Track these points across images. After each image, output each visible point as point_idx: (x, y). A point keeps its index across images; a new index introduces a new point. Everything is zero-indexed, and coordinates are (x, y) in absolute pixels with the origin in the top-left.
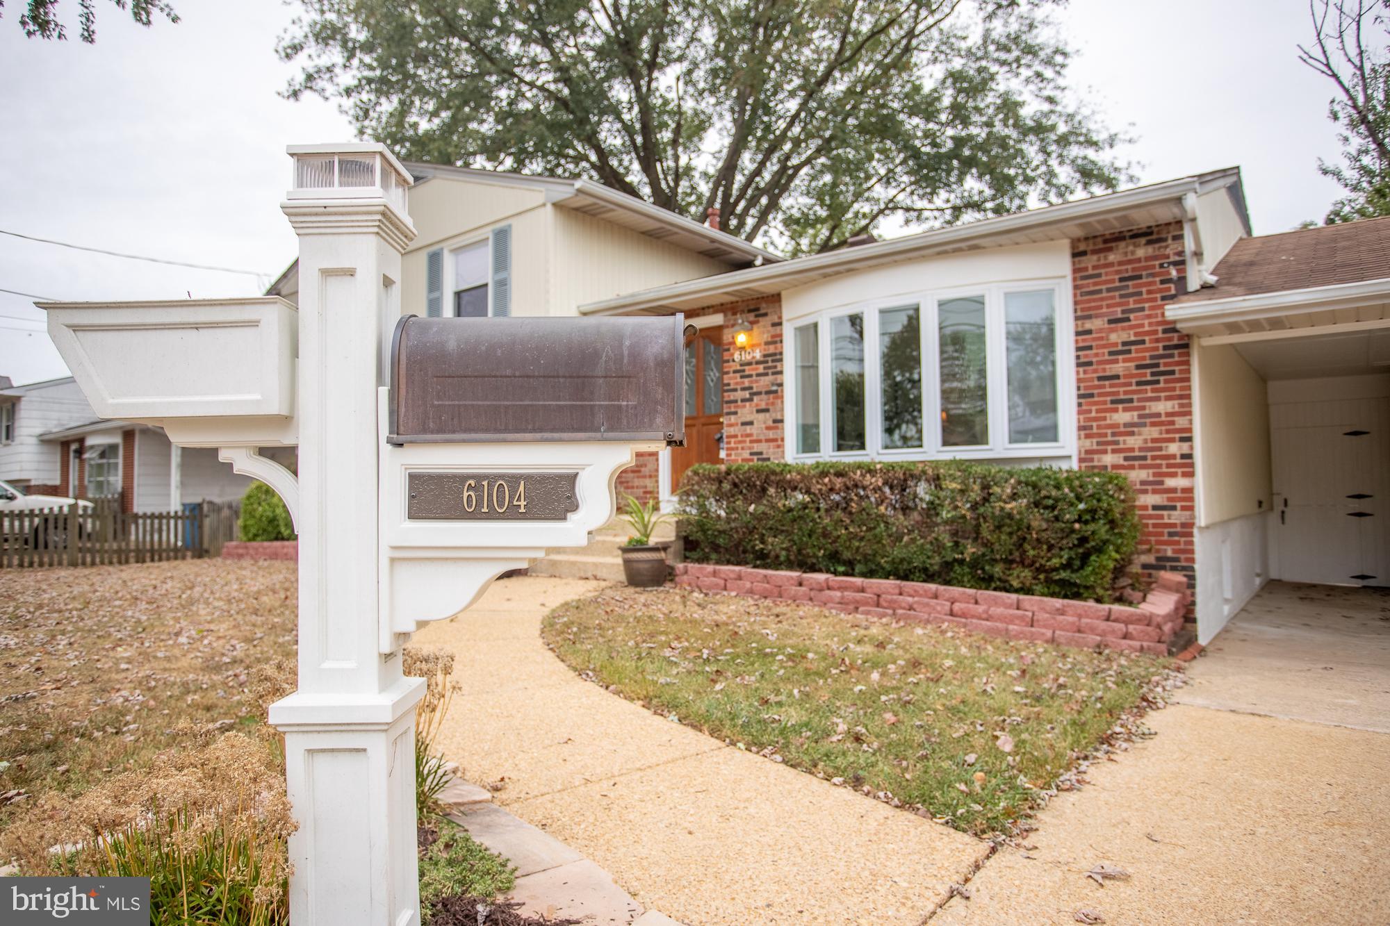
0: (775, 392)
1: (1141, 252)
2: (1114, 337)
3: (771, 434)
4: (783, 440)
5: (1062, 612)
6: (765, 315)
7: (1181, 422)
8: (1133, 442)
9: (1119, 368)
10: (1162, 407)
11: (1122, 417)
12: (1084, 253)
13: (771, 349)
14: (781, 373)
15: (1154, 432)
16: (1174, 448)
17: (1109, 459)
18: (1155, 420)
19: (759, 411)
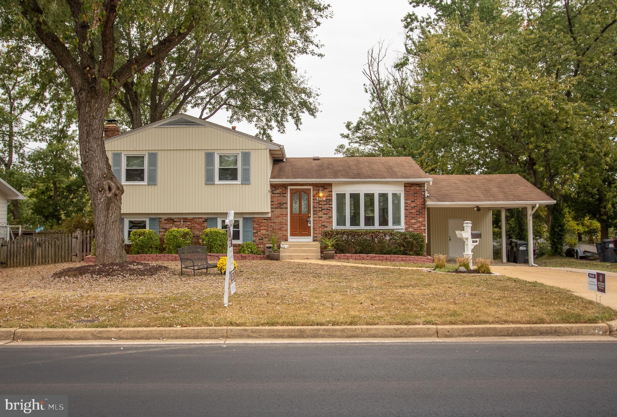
0: (330, 210)
1: (417, 188)
2: (412, 205)
3: (328, 220)
4: (332, 222)
5: (421, 258)
6: (327, 188)
7: (424, 223)
8: (415, 226)
9: (413, 211)
10: (421, 220)
11: (413, 221)
12: (407, 186)
13: (328, 198)
14: (332, 204)
15: (419, 224)
16: (422, 228)
17: (411, 230)
18: (419, 222)
19: (324, 214)
